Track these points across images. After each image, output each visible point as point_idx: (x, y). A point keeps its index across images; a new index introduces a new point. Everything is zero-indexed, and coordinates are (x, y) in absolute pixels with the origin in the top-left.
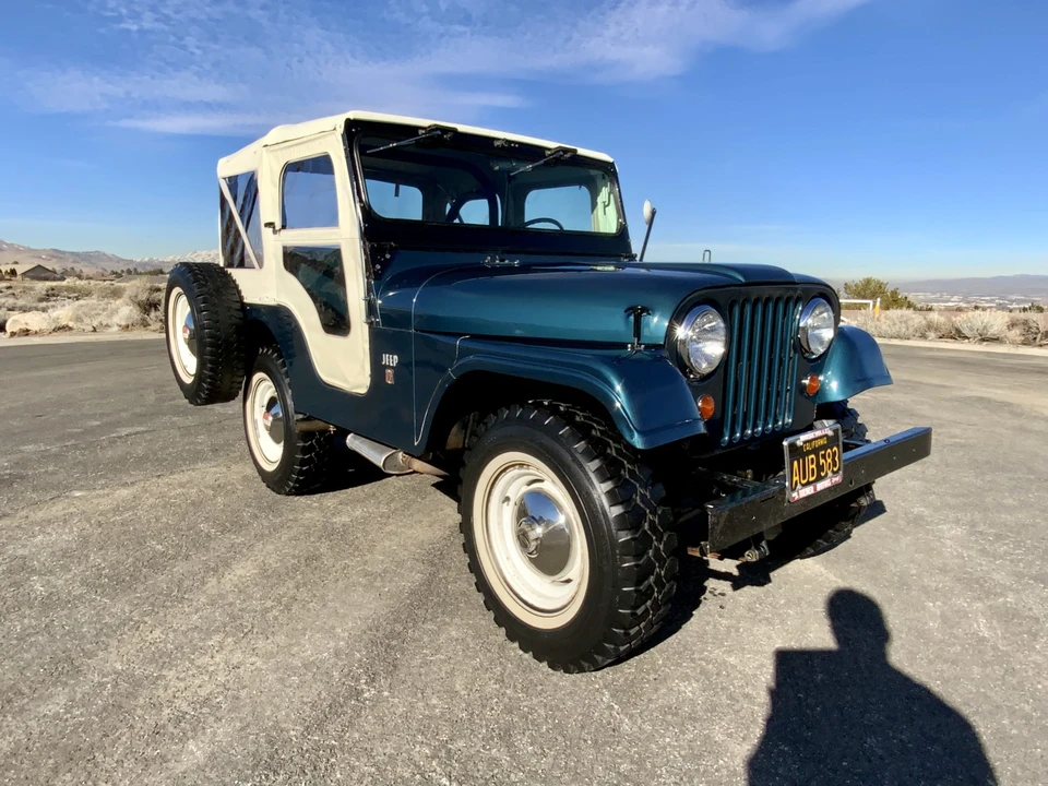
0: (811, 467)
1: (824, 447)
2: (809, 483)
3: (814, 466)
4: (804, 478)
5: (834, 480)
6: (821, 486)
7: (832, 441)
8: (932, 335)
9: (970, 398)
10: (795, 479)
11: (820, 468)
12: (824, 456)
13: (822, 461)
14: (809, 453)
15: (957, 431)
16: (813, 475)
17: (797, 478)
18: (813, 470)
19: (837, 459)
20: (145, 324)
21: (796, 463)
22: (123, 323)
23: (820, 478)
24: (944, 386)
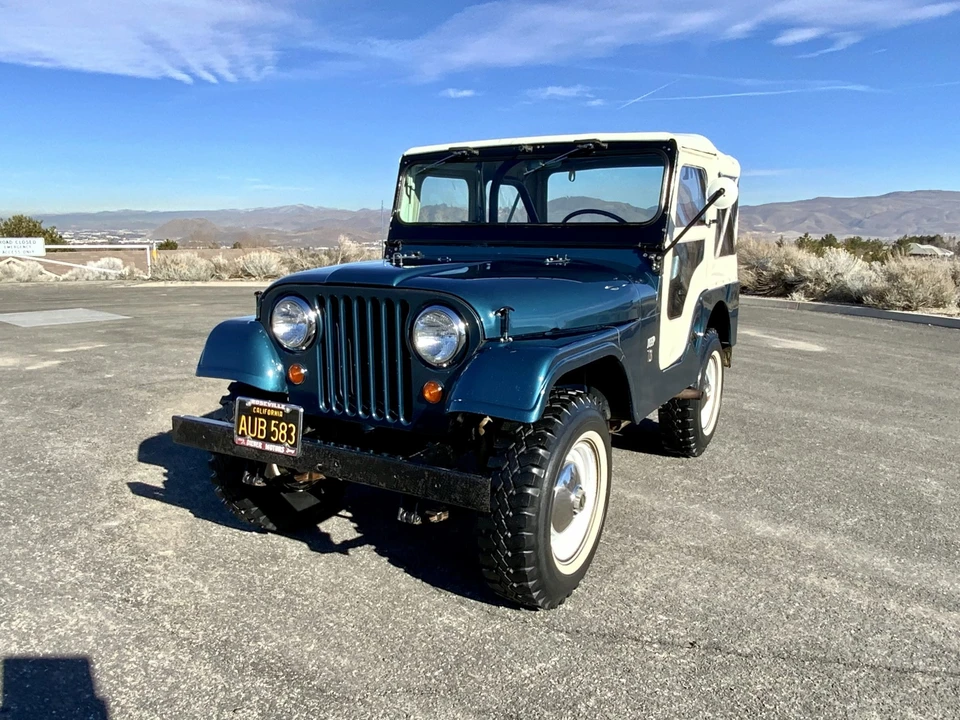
0: (260, 427)
1: (280, 420)
2: (255, 438)
3: (264, 428)
4: (252, 432)
5: (288, 451)
6: (269, 447)
7: (290, 418)
10: (241, 428)
11: (270, 434)
12: (277, 426)
13: (273, 428)
14: (259, 416)
16: (262, 434)
17: (245, 429)
18: (262, 430)
19: (293, 434)
21: (243, 417)
23: (267, 440)
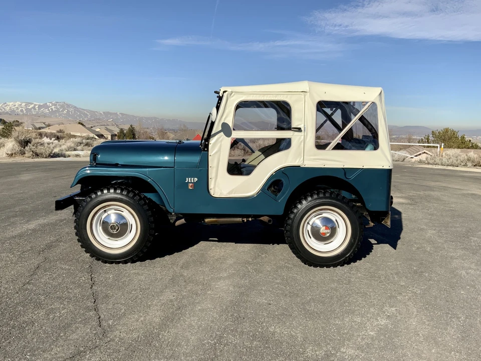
8: (469, 164)
9: (468, 194)
15: (453, 206)
20: (23, 153)
22: (10, 153)
24: (460, 189)
